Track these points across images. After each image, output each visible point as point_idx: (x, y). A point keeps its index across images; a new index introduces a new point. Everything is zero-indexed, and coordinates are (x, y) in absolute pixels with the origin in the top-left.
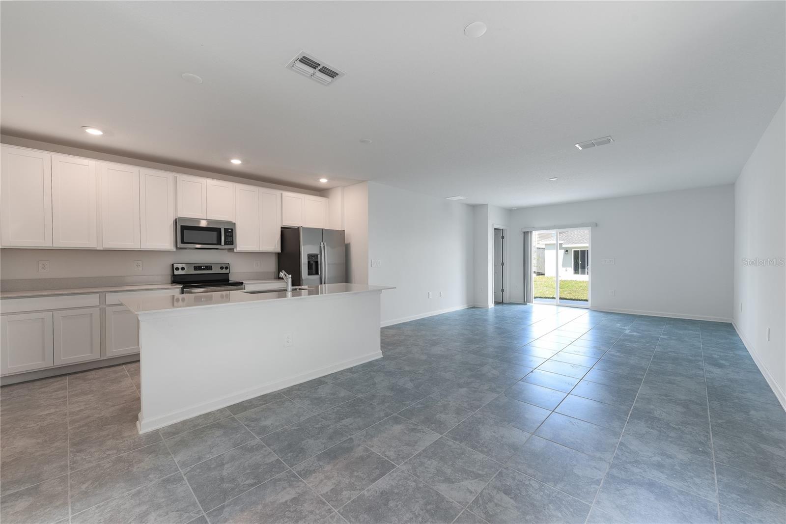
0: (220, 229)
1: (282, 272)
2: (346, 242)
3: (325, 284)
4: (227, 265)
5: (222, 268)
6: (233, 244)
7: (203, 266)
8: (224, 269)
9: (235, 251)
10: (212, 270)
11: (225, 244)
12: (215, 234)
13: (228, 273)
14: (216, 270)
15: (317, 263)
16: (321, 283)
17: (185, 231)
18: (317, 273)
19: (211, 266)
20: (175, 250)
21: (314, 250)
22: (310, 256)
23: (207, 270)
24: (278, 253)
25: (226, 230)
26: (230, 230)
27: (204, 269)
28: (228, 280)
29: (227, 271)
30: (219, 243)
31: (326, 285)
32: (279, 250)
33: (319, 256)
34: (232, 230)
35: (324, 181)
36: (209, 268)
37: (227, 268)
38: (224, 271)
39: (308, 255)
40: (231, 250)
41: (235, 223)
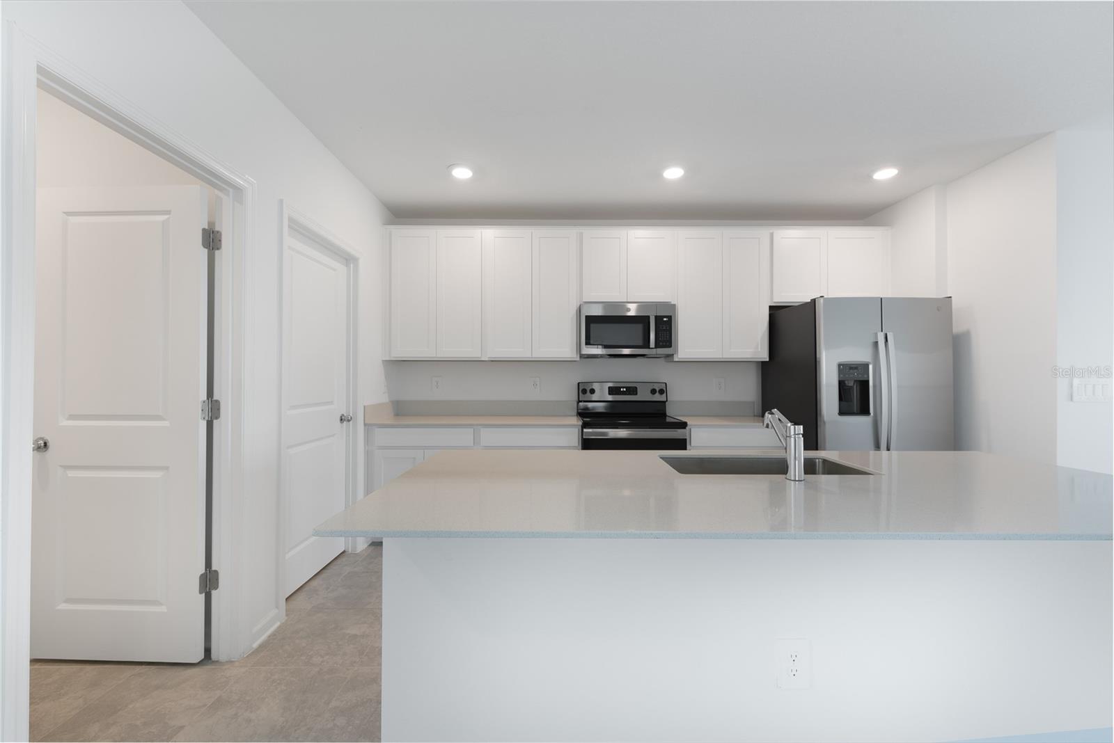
0: (649, 317)
1: (772, 414)
2: (954, 331)
3: (888, 449)
4: (663, 387)
5: (653, 392)
6: (670, 346)
7: (623, 388)
8: (657, 394)
9: (676, 359)
10: (636, 394)
11: (657, 346)
12: (639, 327)
13: (664, 402)
14: (643, 395)
15: (864, 385)
16: (878, 447)
17: (592, 325)
18: (864, 410)
19: (636, 388)
20: (578, 359)
21: (857, 354)
22: (844, 368)
23: (630, 394)
24: (762, 362)
25: (658, 319)
26: (665, 319)
27: (623, 393)
28: (664, 415)
29: (663, 398)
30: (646, 345)
31: (894, 453)
32: (765, 356)
33: (871, 367)
34: (670, 318)
35: (885, 174)
36: (632, 390)
37: (662, 392)
38: (657, 397)
39: (839, 365)
40: (669, 357)
41: (675, 305)
